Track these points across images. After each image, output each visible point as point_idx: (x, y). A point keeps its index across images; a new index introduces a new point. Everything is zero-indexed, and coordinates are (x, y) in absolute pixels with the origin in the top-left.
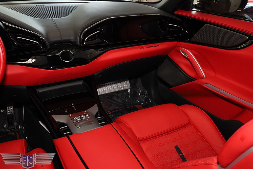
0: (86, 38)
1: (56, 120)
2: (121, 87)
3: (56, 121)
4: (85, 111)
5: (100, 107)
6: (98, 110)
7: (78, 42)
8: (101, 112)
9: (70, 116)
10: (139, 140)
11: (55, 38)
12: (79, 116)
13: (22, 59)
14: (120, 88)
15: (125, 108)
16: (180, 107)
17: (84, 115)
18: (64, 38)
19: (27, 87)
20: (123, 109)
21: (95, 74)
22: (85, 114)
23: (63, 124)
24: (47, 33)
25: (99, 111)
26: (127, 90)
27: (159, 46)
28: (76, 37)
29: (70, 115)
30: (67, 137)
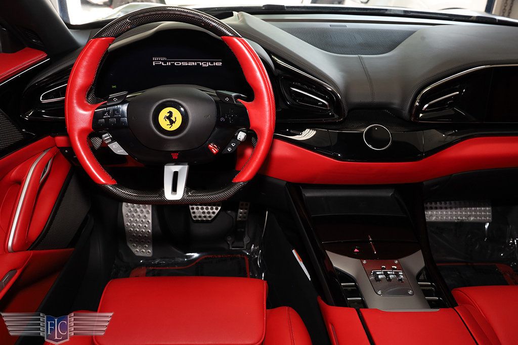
0: (426, 106)
1: (334, 265)
2: (470, 216)
4: (396, 262)
5: (428, 259)
6: (423, 265)
7: (406, 112)
8: (431, 271)
9: (363, 264)
12: (383, 269)
13: (292, 131)
14: (467, 216)
17: (394, 269)
18: (378, 99)
19: (287, 182)
21: (425, 183)
22: (396, 267)
23: (346, 277)
24: (348, 86)
25: (425, 268)
26: (483, 223)
28: (404, 101)
29: (365, 262)
30: (355, 310)
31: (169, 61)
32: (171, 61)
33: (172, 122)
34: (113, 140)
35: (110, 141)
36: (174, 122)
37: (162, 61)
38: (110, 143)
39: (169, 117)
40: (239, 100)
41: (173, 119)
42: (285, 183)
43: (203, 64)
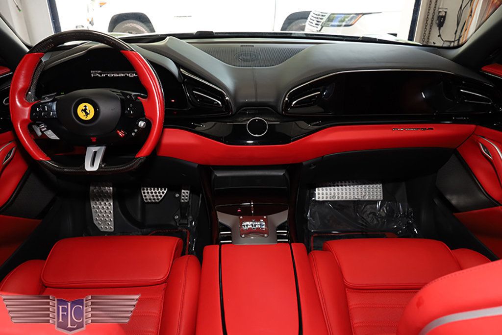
0: (294, 103)
2: (365, 195)
3: (220, 221)
4: (265, 217)
6: (286, 219)
9: (240, 219)
10: (346, 286)
11: (247, 97)
13: (195, 124)
14: (363, 196)
15: (364, 233)
16: (453, 252)
19: (199, 165)
20: (360, 233)
21: (304, 163)
22: (262, 220)
23: (226, 228)
24: (237, 90)
26: (376, 202)
27: (432, 129)
28: (278, 100)
29: (241, 217)
30: (219, 246)
31: (103, 74)
32: (105, 73)
33: (87, 114)
34: (48, 129)
35: (45, 129)
36: (89, 114)
37: (98, 73)
38: (45, 131)
39: (85, 110)
40: (139, 98)
41: (88, 111)
42: (197, 165)
43: (129, 75)
